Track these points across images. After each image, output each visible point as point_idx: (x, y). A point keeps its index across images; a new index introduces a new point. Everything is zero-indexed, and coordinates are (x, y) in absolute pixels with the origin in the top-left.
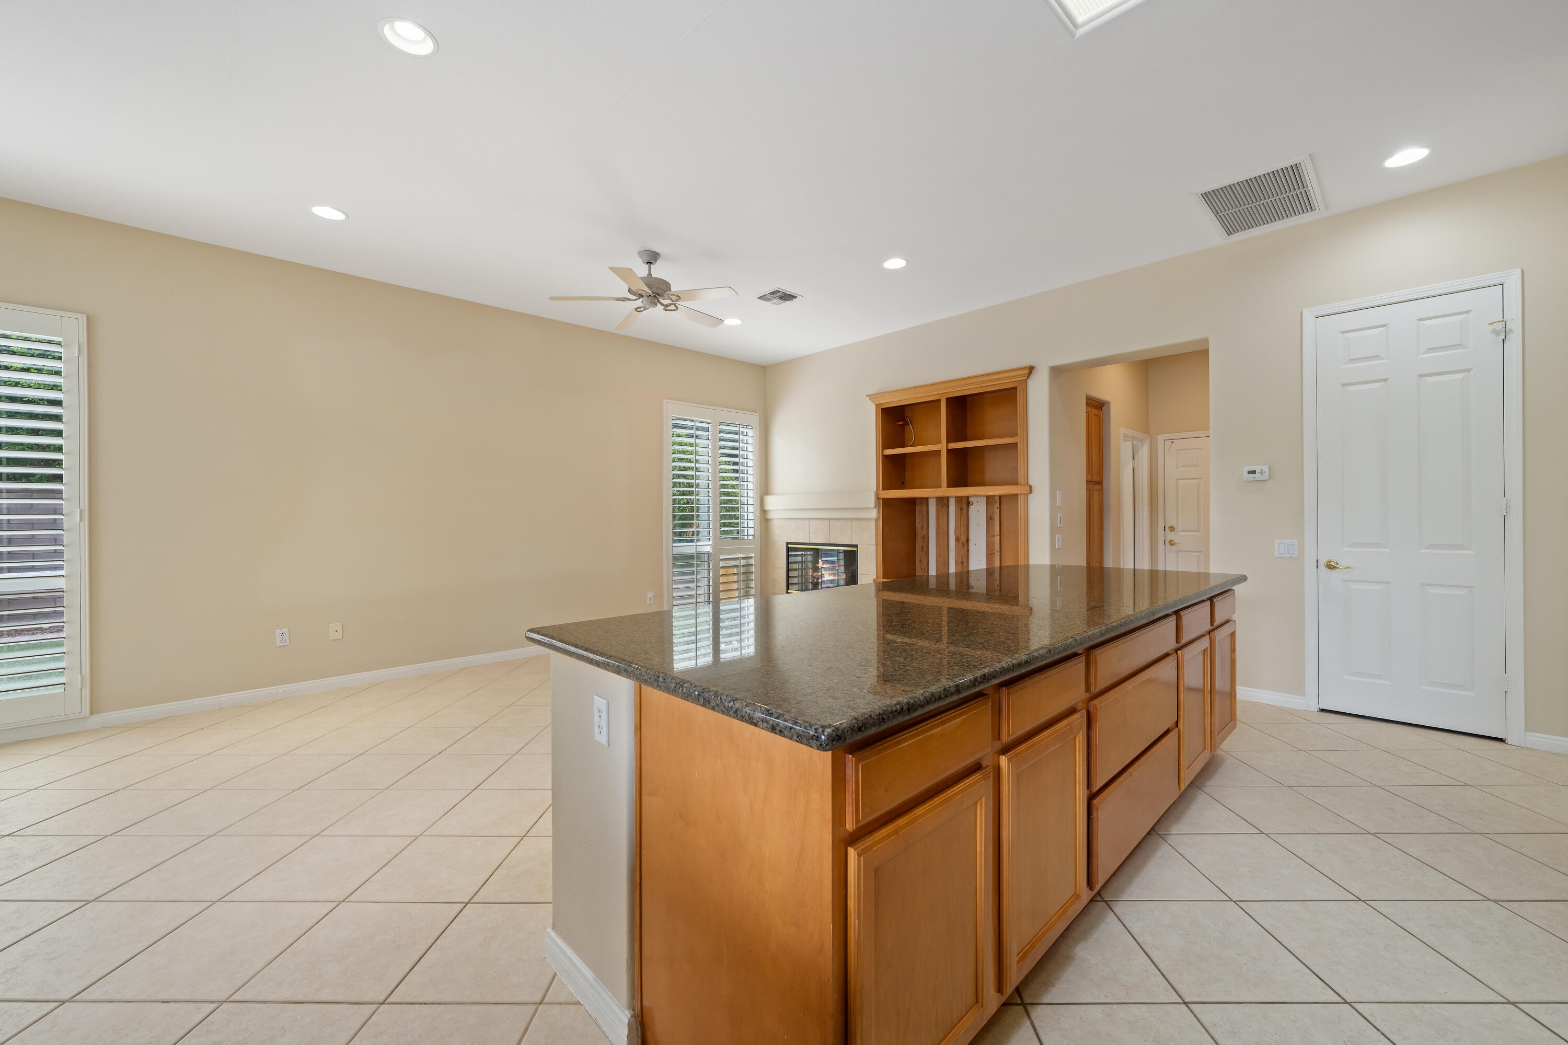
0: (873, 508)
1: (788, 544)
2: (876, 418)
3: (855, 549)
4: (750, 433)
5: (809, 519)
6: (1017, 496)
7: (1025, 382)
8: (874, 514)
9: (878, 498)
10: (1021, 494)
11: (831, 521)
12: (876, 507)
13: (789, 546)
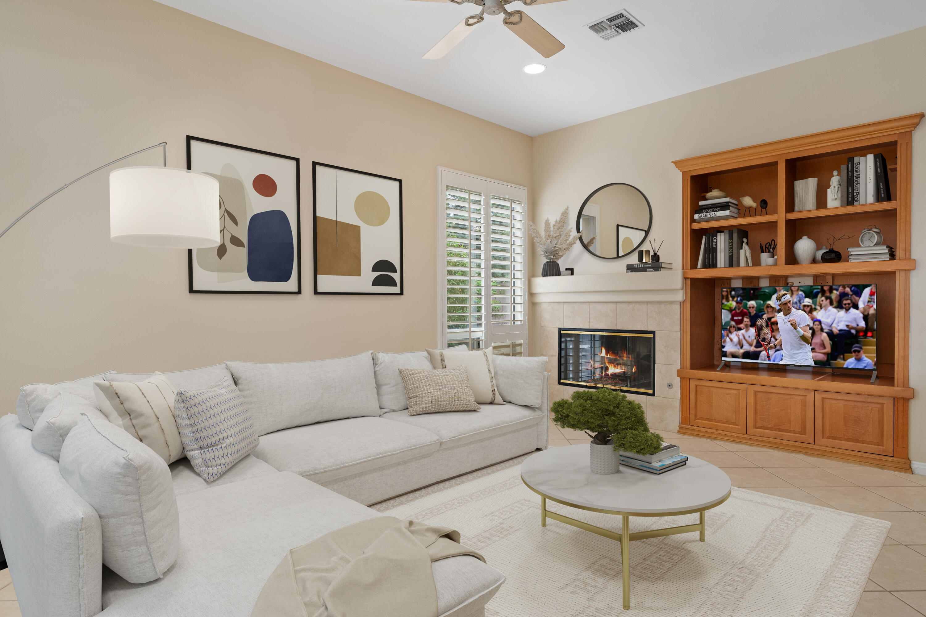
0: (680, 290)
1: (560, 329)
2: (683, 187)
3: (651, 336)
4: (518, 208)
5: (589, 302)
6: (894, 273)
7: (908, 135)
8: (680, 296)
9: (685, 279)
10: (900, 271)
11: (619, 305)
12: (682, 289)
13: (562, 332)
